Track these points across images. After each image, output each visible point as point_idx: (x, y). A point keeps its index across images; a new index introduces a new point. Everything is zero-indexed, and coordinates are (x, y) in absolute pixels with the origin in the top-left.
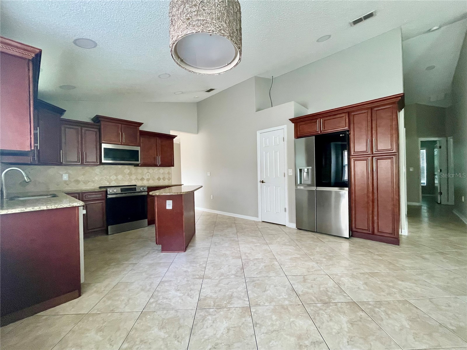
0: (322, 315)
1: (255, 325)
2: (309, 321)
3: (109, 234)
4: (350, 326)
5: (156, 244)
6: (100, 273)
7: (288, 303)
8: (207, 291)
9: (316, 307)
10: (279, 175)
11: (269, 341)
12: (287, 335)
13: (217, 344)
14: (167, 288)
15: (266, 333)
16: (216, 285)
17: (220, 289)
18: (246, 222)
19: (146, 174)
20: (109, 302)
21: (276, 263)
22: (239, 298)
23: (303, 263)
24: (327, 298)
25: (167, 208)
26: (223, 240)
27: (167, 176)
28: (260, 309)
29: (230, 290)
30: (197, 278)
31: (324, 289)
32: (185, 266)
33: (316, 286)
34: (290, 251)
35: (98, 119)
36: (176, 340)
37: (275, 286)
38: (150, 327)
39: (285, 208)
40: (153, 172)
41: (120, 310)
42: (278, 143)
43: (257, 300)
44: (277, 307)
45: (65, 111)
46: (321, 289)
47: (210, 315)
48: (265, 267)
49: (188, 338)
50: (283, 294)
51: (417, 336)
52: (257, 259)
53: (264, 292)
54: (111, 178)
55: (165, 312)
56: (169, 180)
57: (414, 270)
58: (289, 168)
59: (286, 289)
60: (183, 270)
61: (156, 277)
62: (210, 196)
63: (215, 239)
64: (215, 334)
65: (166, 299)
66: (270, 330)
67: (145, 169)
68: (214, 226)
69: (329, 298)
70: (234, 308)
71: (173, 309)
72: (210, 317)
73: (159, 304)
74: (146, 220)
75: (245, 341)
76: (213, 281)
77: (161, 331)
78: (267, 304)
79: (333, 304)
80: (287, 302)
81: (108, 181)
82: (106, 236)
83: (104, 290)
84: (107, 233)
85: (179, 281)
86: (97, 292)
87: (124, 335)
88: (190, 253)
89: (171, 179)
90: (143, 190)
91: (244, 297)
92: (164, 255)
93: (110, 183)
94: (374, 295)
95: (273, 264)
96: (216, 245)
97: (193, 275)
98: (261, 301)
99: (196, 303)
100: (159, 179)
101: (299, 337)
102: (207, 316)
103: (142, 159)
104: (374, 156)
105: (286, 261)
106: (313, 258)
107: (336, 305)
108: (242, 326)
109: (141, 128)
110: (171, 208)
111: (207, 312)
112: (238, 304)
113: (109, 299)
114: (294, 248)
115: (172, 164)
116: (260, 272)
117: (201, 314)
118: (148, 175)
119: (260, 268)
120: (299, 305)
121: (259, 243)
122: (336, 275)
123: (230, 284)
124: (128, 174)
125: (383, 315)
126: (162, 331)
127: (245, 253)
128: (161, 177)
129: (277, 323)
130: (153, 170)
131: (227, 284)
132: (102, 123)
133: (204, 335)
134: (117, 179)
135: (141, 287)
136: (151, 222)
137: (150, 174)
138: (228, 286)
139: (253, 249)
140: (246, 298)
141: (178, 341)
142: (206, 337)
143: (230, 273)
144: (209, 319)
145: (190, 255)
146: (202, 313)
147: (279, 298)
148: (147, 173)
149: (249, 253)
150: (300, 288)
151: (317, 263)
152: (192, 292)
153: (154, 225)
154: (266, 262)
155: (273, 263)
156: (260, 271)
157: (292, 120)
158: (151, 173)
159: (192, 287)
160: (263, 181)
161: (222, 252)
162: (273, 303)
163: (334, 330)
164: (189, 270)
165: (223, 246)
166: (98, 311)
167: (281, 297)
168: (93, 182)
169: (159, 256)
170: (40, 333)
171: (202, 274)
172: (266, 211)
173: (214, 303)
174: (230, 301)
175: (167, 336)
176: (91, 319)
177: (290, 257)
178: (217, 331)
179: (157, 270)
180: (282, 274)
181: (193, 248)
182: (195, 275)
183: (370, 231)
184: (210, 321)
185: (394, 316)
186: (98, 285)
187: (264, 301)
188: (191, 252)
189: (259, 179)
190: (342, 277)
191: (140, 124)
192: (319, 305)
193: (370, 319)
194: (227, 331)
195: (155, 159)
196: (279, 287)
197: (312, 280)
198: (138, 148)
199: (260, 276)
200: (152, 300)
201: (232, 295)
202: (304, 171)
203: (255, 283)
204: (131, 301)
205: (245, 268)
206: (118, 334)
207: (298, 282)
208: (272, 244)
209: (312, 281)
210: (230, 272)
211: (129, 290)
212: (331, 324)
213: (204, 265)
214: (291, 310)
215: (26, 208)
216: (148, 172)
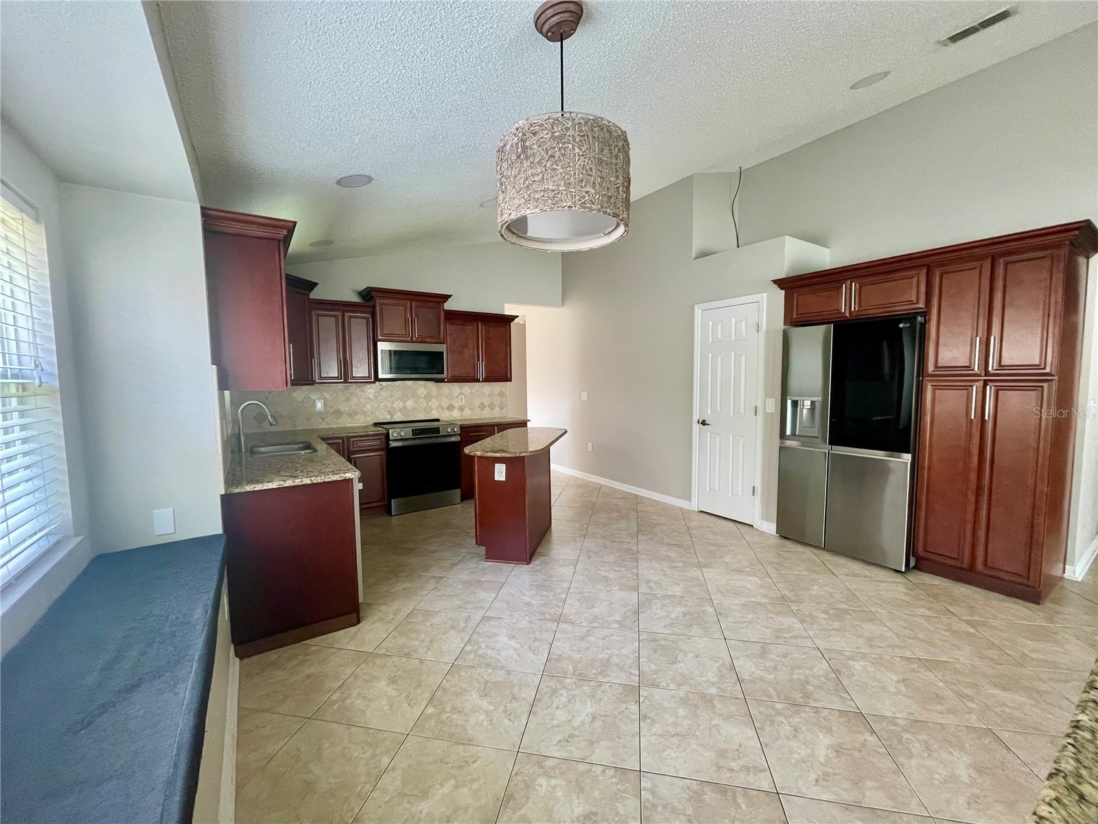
0: (778, 725)
1: (642, 717)
2: (750, 731)
3: (393, 514)
4: (832, 755)
5: (477, 544)
6: (385, 588)
7: (715, 691)
8: (563, 646)
9: (774, 708)
10: (742, 411)
11: (663, 749)
12: (699, 745)
13: (572, 736)
14: (494, 631)
15: (660, 736)
16: (582, 638)
17: (587, 645)
18: (664, 509)
19: (458, 397)
20: (402, 640)
21: (710, 610)
22: (622, 668)
23: (770, 618)
24: (801, 695)
25: (497, 478)
26: (605, 547)
27: (497, 400)
28: (658, 695)
29: (606, 651)
30: (549, 620)
31: (802, 677)
32: (527, 593)
33: (784, 668)
34: (748, 586)
35: (369, 295)
36: (506, 717)
37: (697, 657)
38: (466, 691)
39: (754, 487)
40: (472, 393)
41: (420, 656)
42: (745, 337)
43: (655, 676)
44: (691, 695)
45: (318, 284)
46: (795, 677)
47: (564, 688)
48: (684, 614)
49: (525, 718)
50: (710, 674)
51: (977, 800)
52: (671, 596)
53: (672, 664)
54: (395, 405)
55: (490, 671)
56: (502, 409)
57: (1048, 668)
58: (767, 396)
59: (718, 665)
60: (524, 601)
61: (476, 607)
62: (587, 444)
63: (589, 544)
64: (570, 721)
65: (492, 649)
66: (668, 732)
67: (456, 388)
68: (590, 512)
69: (807, 695)
70: (609, 684)
71: (502, 668)
72: (564, 692)
73: (480, 656)
74: (459, 491)
75: (621, 741)
76: (576, 628)
77: (483, 700)
78: (672, 686)
79: (810, 710)
80: (713, 690)
81: (389, 412)
82: (388, 518)
83: (393, 619)
84: (389, 513)
85: (514, 621)
86: (381, 620)
87: (427, 695)
88: (539, 568)
89: (505, 406)
90: (453, 433)
91: (630, 667)
92: (490, 566)
93: (392, 416)
94: (914, 707)
95: (703, 612)
96: (590, 557)
97: (542, 613)
98: (662, 679)
99: (543, 664)
100: (482, 407)
101: (722, 754)
102: (560, 689)
103: (449, 370)
104: (992, 381)
105: (733, 607)
106: (796, 608)
107: (817, 712)
108: (619, 717)
109: (448, 306)
110: (503, 479)
111: (561, 683)
112: (616, 677)
113: (402, 634)
114: (758, 581)
115: (507, 376)
116: (672, 625)
117: (550, 684)
118: (461, 399)
119: (673, 616)
120: (737, 698)
121: (683, 562)
122: (841, 652)
123: (607, 639)
124: (424, 398)
125: (917, 748)
126: (485, 700)
127: (648, 581)
128: (487, 402)
129: (685, 723)
130: (471, 389)
131: (603, 639)
132: (378, 302)
133: (553, 719)
134: (405, 407)
135: (451, 622)
136: (467, 496)
137: (465, 397)
138: (603, 643)
139: (665, 574)
140: (635, 670)
141: (510, 720)
142: (555, 722)
143: (612, 618)
144: (562, 695)
145: (537, 571)
146: (553, 684)
147: (699, 679)
148: (459, 394)
149: (656, 583)
150: (746, 667)
151: (803, 621)
152: (537, 644)
153: (473, 501)
154: (689, 604)
155: (703, 609)
156: (671, 621)
157: (780, 283)
158: (467, 395)
159: (537, 634)
160: (704, 421)
161: (601, 572)
162: (686, 688)
163: (796, 756)
164: (534, 602)
165: (604, 560)
166: (387, 651)
167: (704, 679)
168: (365, 414)
169: (481, 567)
170: (312, 670)
171: (557, 613)
172: (710, 489)
173: (575, 671)
174: (604, 671)
175: (491, 708)
176: (378, 662)
177: (743, 600)
178: (574, 716)
179: (477, 595)
180: (718, 635)
181: (544, 558)
182: (545, 614)
183: (962, 563)
184: (564, 699)
185: (944, 755)
186: (383, 608)
187: (669, 681)
188: (540, 565)
189: (696, 416)
190: (852, 658)
191: (446, 297)
192: (779, 706)
193: (883, 750)
194: (590, 720)
195: (474, 367)
196: (705, 659)
197: (778, 656)
198: (442, 348)
199: (671, 632)
200: (468, 648)
201: (608, 661)
202: (803, 405)
203: (657, 645)
204: (435, 645)
205: (641, 612)
206: (419, 691)
207: (747, 655)
208: (710, 568)
209: (779, 659)
210: (610, 617)
211: (431, 625)
212: (793, 743)
213: (563, 596)
214: (718, 706)
215: (284, 481)
216: (461, 393)
